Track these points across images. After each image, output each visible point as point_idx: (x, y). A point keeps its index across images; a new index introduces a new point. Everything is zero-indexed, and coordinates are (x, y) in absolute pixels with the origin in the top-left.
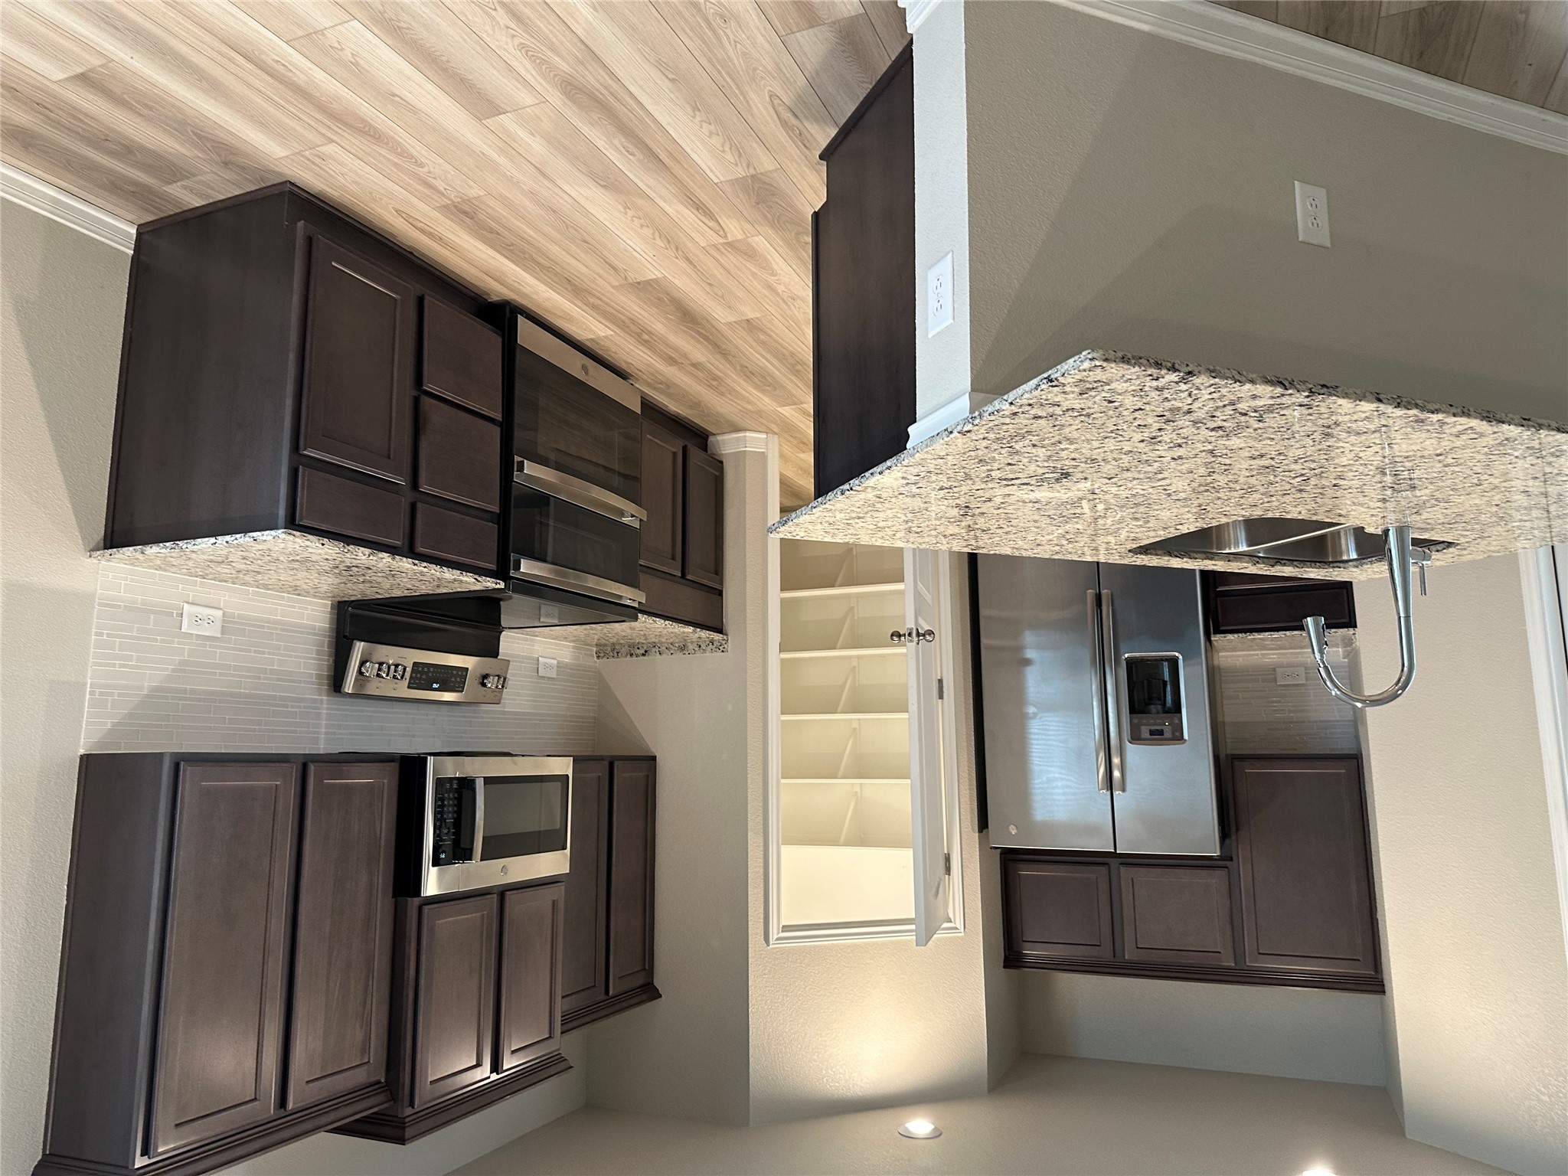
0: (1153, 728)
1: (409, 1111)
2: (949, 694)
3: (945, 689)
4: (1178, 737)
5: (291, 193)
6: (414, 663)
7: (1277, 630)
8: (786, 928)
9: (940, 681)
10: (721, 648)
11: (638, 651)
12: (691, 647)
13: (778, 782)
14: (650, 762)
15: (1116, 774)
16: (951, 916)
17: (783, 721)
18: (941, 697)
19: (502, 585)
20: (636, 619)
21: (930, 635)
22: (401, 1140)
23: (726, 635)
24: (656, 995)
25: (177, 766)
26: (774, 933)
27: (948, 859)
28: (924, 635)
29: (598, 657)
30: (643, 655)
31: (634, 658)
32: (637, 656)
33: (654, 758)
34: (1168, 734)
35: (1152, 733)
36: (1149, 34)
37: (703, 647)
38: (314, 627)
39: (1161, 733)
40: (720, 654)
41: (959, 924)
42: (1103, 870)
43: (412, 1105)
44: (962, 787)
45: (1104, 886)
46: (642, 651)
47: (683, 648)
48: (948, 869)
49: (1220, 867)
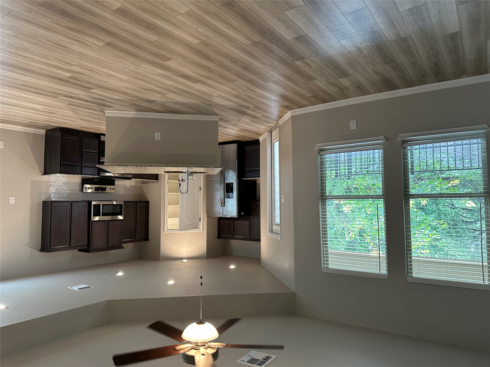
1: (91, 249)
2: (202, 190)
4: (232, 197)
5: (60, 128)
6: (95, 187)
8: (167, 230)
9: (200, 187)
10: (158, 183)
12: (153, 182)
13: (166, 206)
16: (200, 228)
17: (168, 194)
18: (200, 190)
19: (99, 177)
21: (184, 180)
22: (89, 252)
23: (159, 180)
24: (148, 240)
25: (51, 202)
26: (165, 230)
27: (200, 218)
29: (141, 184)
30: (147, 183)
33: (148, 202)
36: (133, 117)
37: (155, 182)
38: (78, 182)
39: (230, 196)
41: (202, 230)
42: (232, 221)
43: (91, 248)
44: (204, 206)
45: (232, 224)
47: (152, 182)
48: (200, 221)
49: (249, 220)
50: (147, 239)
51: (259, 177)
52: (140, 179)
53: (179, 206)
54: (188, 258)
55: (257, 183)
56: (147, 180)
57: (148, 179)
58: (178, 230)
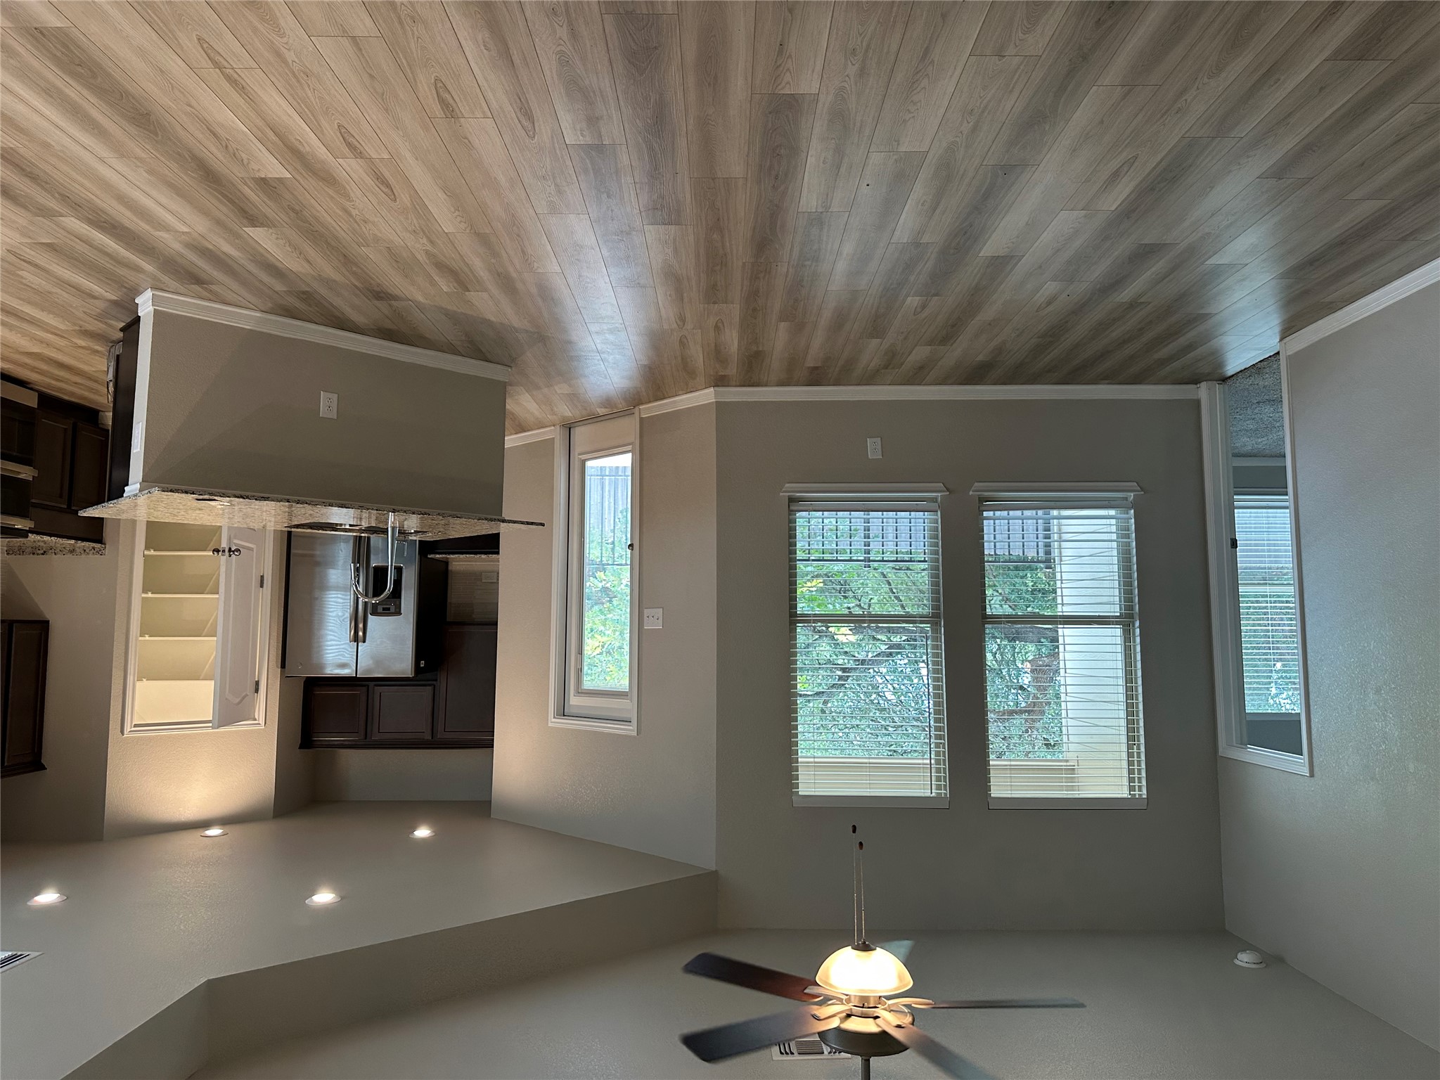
0: (385, 606)
2: (267, 586)
3: (265, 582)
4: (398, 613)
7: (462, 553)
8: (136, 726)
9: (262, 577)
10: (100, 553)
11: (39, 552)
12: (78, 551)
13: (137, 639)
14: (44, 626)
15: (361, 633)
16: (256, 717)
17: (143, 598)
18: (262, 586)
20: (27, 537)
21: (237, 552)
23: (105, 544)
24: (43, 768)
26: (127, 728)
27: (257, 683)
28: (233, 551)
29: (8, 554)
30: (42, 554)
31: (36, 556)
32: (38, 554)
33: (47, 622)
34: (392, 610)
35: (384, 609)
36: (251, 330)
37: (87, 551)
39: (389, 609)
40: (99, 556)
41: (262, 721)
42: (364, 689)
44: (271, 641)
45: (364, 698)
46: (42, 552)
47: (72, 551)
48: (257, 691)
49: (430, 685)
50: (36, 764)
51: (498, 553)
52: (52, 538)
53: (215, 639)
54: (225, 821)
55: (450, 568)
56: (73, 542)
57: (77, 539)
58: (211, 725)
